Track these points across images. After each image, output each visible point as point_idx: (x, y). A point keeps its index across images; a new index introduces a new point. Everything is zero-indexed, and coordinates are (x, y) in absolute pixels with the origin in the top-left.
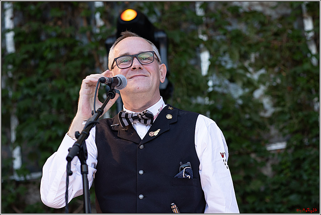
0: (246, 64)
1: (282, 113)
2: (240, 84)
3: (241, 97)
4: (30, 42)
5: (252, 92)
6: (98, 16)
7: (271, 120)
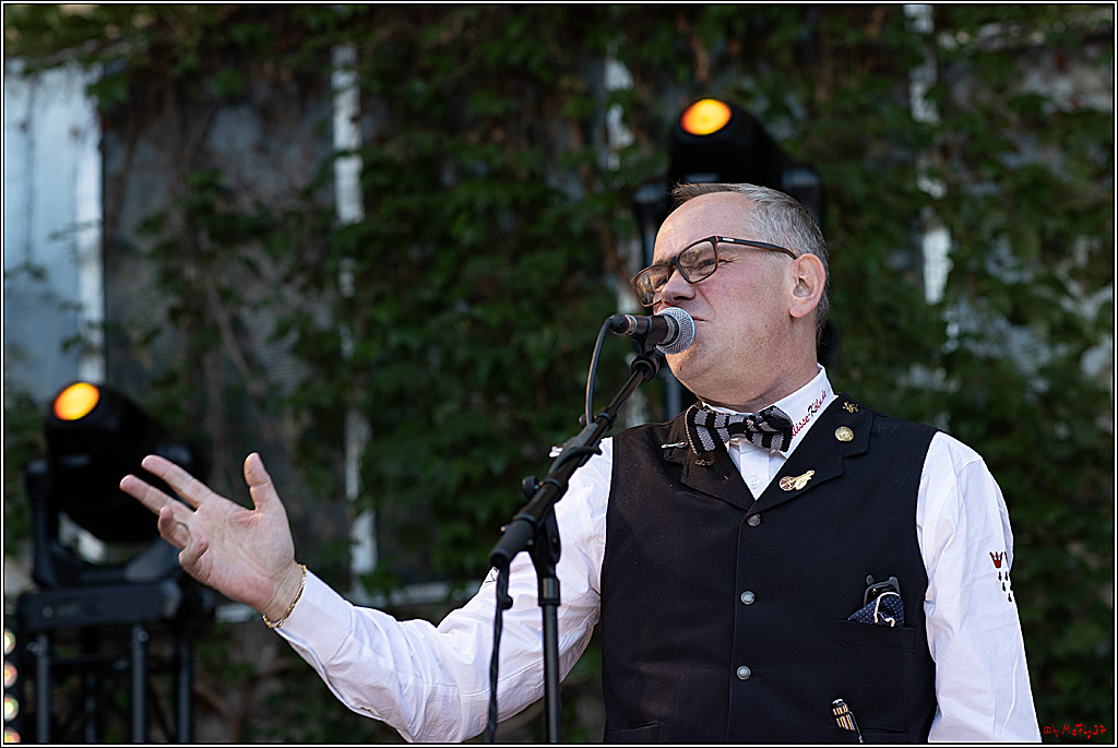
0: (1062, 270)
2: (1041, 329)
3: (1044, 371)
5: (1077, 358)
6: (615, 116)
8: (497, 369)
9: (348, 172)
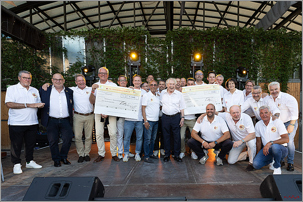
0: (155, 62)
1: (161, 72)
2: (153, 66)
4: (110, 50)
5: (155, 68)
7: (158, 74)
8: (116, 64)
9: (105, 48)
